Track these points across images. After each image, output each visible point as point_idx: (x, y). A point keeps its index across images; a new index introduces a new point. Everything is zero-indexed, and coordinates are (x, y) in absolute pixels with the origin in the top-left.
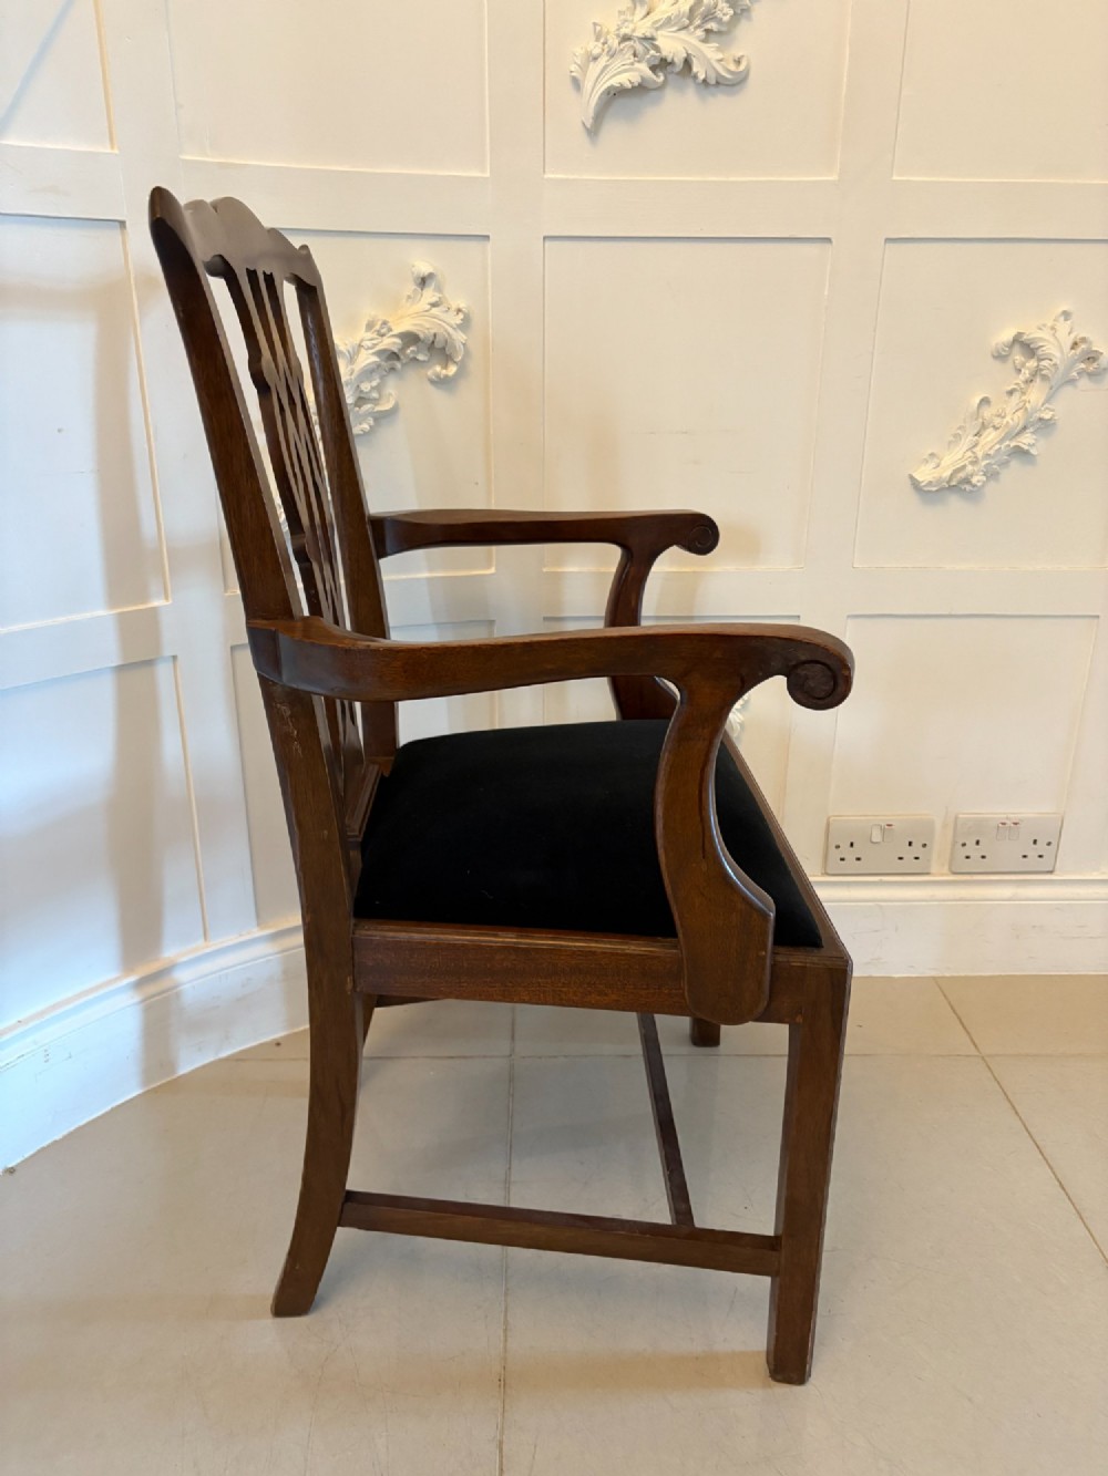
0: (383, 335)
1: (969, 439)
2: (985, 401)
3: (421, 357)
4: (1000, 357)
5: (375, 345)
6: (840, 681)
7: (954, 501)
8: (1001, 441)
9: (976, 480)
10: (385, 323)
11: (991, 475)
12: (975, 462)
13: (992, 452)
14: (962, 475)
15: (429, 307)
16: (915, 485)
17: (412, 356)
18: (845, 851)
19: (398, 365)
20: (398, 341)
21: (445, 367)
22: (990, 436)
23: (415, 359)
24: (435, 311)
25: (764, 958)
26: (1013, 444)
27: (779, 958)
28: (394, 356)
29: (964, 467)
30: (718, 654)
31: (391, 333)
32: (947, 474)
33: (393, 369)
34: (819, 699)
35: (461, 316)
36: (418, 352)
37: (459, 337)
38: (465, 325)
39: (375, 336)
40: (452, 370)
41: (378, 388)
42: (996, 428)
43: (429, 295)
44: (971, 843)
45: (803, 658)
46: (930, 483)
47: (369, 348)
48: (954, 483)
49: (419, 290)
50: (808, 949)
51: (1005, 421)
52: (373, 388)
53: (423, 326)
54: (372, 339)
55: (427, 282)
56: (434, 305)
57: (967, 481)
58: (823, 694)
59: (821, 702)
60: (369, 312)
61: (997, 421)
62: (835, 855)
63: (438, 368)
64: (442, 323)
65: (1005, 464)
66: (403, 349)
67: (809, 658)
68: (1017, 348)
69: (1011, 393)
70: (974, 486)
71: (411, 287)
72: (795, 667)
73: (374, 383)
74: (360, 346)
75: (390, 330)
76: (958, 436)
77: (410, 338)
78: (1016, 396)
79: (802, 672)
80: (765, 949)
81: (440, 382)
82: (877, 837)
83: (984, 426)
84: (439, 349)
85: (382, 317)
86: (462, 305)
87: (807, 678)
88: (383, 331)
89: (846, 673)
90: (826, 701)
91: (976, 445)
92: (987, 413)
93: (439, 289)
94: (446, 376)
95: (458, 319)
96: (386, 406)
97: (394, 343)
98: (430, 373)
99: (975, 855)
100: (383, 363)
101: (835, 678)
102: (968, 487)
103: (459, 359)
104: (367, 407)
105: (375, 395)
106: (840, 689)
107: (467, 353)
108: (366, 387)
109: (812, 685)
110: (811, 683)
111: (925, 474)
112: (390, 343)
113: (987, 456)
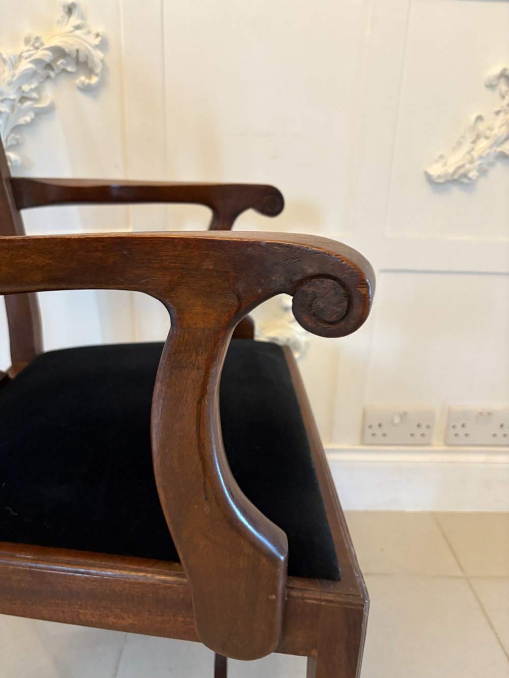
0: (37, 48)
1: (467, 146)
2: (479, 118)
3: (69, 69)
4: (491, 86)
5: (31, 56)
6: (356, 302)
7: (455, 191)
8: (491, 147)
9: (473, 174)
10: (37, 39)
11: (483, 172)
12: (472, 161)
13: (484, 155)
14: (462, 171)
15: (72, 29)
16: (429, 179)
17: (62, 67)
18: (376, 430)
19: (52, 74)
20: (49, 53)
21: (89, 77)
22: (483, 144)
23: (64, 71)
24: (78, 32)
25: (274, 602)
26: (499, 149)
27: (294, 593)
28: (49, 66)
29: (463, 166)
30: (208, 265)
31: (43, 47)
32: (451, 170)
33: (48, 77)
34: (331, 323)
35: (99, 39)
36: (67, 64)
37: (98, 55)
38: (103, 45)
39: (31, 48)
40: (94, 80)
41: (36, 90)
42: (487, 138)
43: (74, 20)
44: (459, 425)
45: (310, 271)
46: (439, 177)
47: (26, 58)
48: (456, 177)
49: (66, 17)
50: (325, 581)
51: (493, 133)
52: (32, 90)
53: (69, 43)
54: (28, 51)
55: (73, 11)
56: (78, 28)
57: (465, 175)
58: (334, 318)
59: (332, 327)
60: (28, 30)
61: (488, 133)
62: (369, 432)
63: (83, 78)
64: (84, 42)
65: (491, 165)
66: (55, 60)
67: (317, 272)
68: (503, 81)
69: (498, 113)
70: (470, 179)
71: (61, 13)
72: (301, 282)
73: (33, 86)
74: (20, 57)
75: (42, 44)
76: (459, 144)
77: (59, 52)
78: (502, 115)
79: (309, 289)
80: (274, 591)
81: (86, 89)
82: (397, 420)
83: (478, 137)
84: (83, 63)
85: (37, 33)
86: (100, 30)
87: (315, 297)
88: (37, 45)
89: (364, 291)
90: (338, 326)
91: (472, 150)
92: (482, 127)
93: (82, 17)
94: (89, 85)
95: (97, 41)
96: (43, 104)
97: (45, 55)
98: (77, 82)
99: (461, 432)
100: (40, 71)
101: (349, 297)
102: (465, 181)
103: (98, 70)
104: (28, 104)
105: (34, 95)
106: (356, 311)
107: (105, 69)
108: (26, 88)
109: (322, 306)
110: (320, 304)
111: (436, 170)
112: (44, 54)
113: (481, 157)
